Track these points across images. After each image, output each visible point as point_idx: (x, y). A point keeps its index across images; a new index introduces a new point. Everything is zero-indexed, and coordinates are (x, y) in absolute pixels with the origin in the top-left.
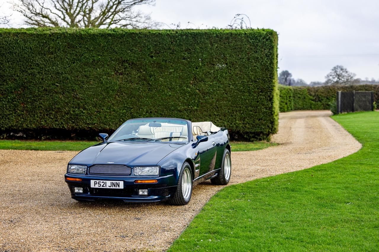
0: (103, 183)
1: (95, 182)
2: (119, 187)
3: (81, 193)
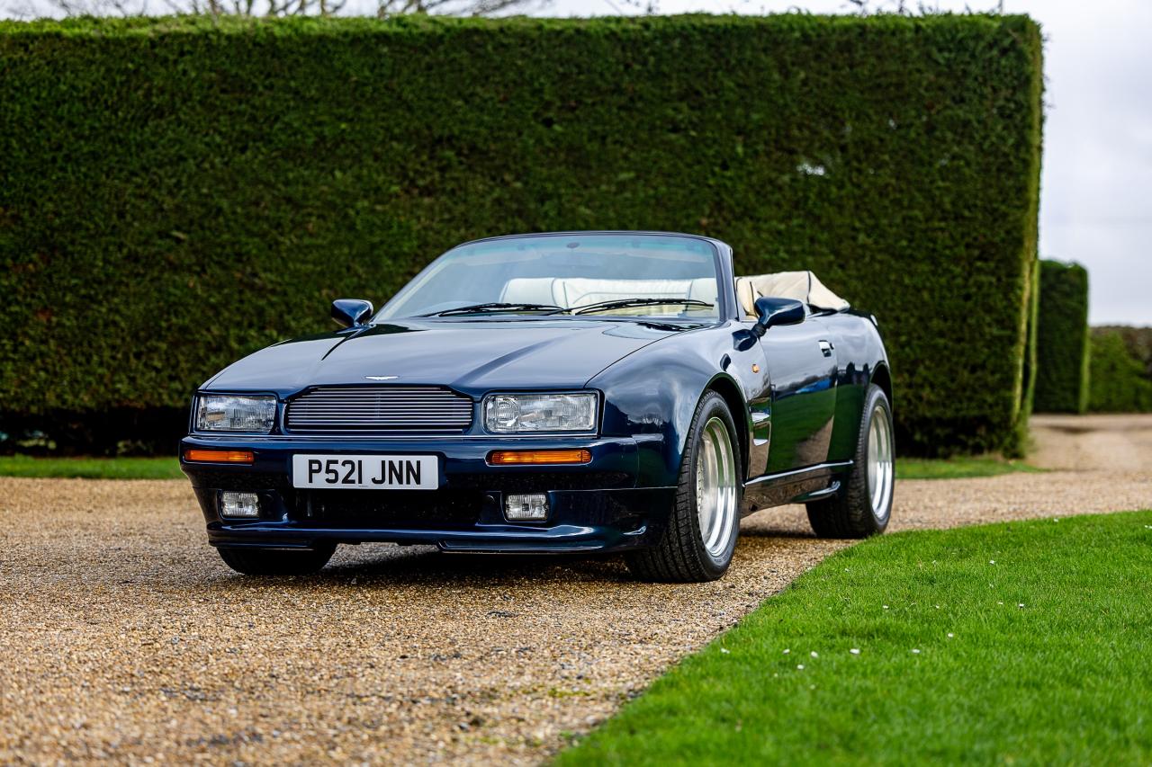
0: (349, 467)
1: (311, 462)
2: (418, 481)
3: (250, 517)
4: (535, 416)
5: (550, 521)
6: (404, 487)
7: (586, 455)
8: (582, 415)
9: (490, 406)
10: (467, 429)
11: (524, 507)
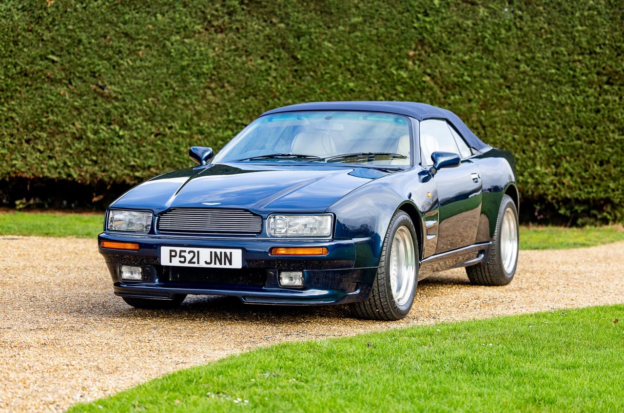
0: (192, 254)
1: (171, 251)
2: (231, 264)
3: (137, 280)
5: (304, 288)
6: (223, 266)
7: (325, 250)
9: (272, 221)
10: (259, 234)
11: (290, 279)
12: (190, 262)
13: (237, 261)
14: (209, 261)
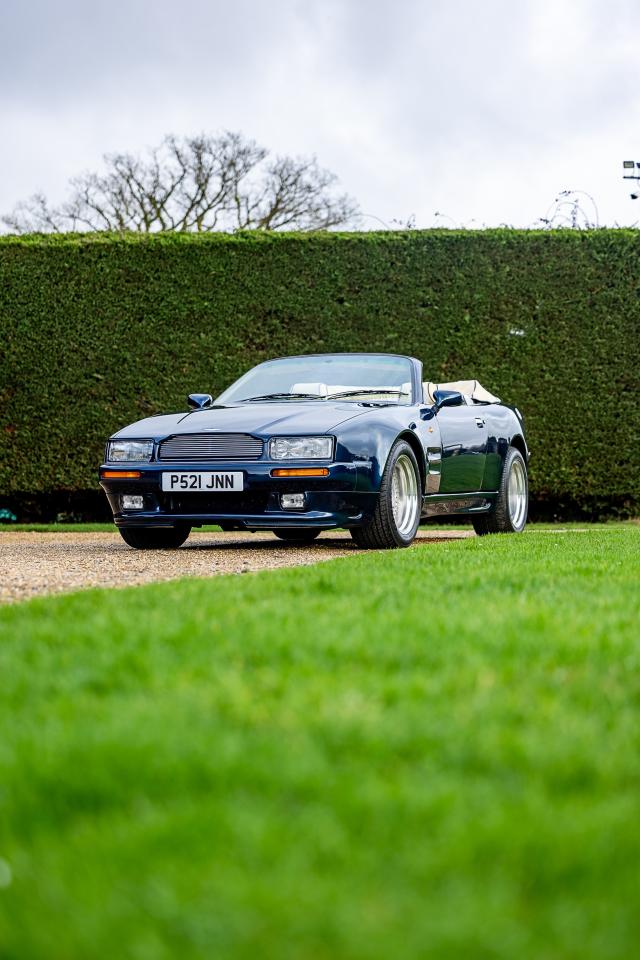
0: (194, 479)
1: (172, 477)
2: (232, 487)
3: (139, 509)
4: (298, 450)
5: (306, 509)
6: (224, 490)
7: (326, 473)
8: (324, 450)
9: (273, 445)
10: (259, 457)
11: (292, 501)
12: (192, 487)
13: (239, 484)
14: (210, 485)
